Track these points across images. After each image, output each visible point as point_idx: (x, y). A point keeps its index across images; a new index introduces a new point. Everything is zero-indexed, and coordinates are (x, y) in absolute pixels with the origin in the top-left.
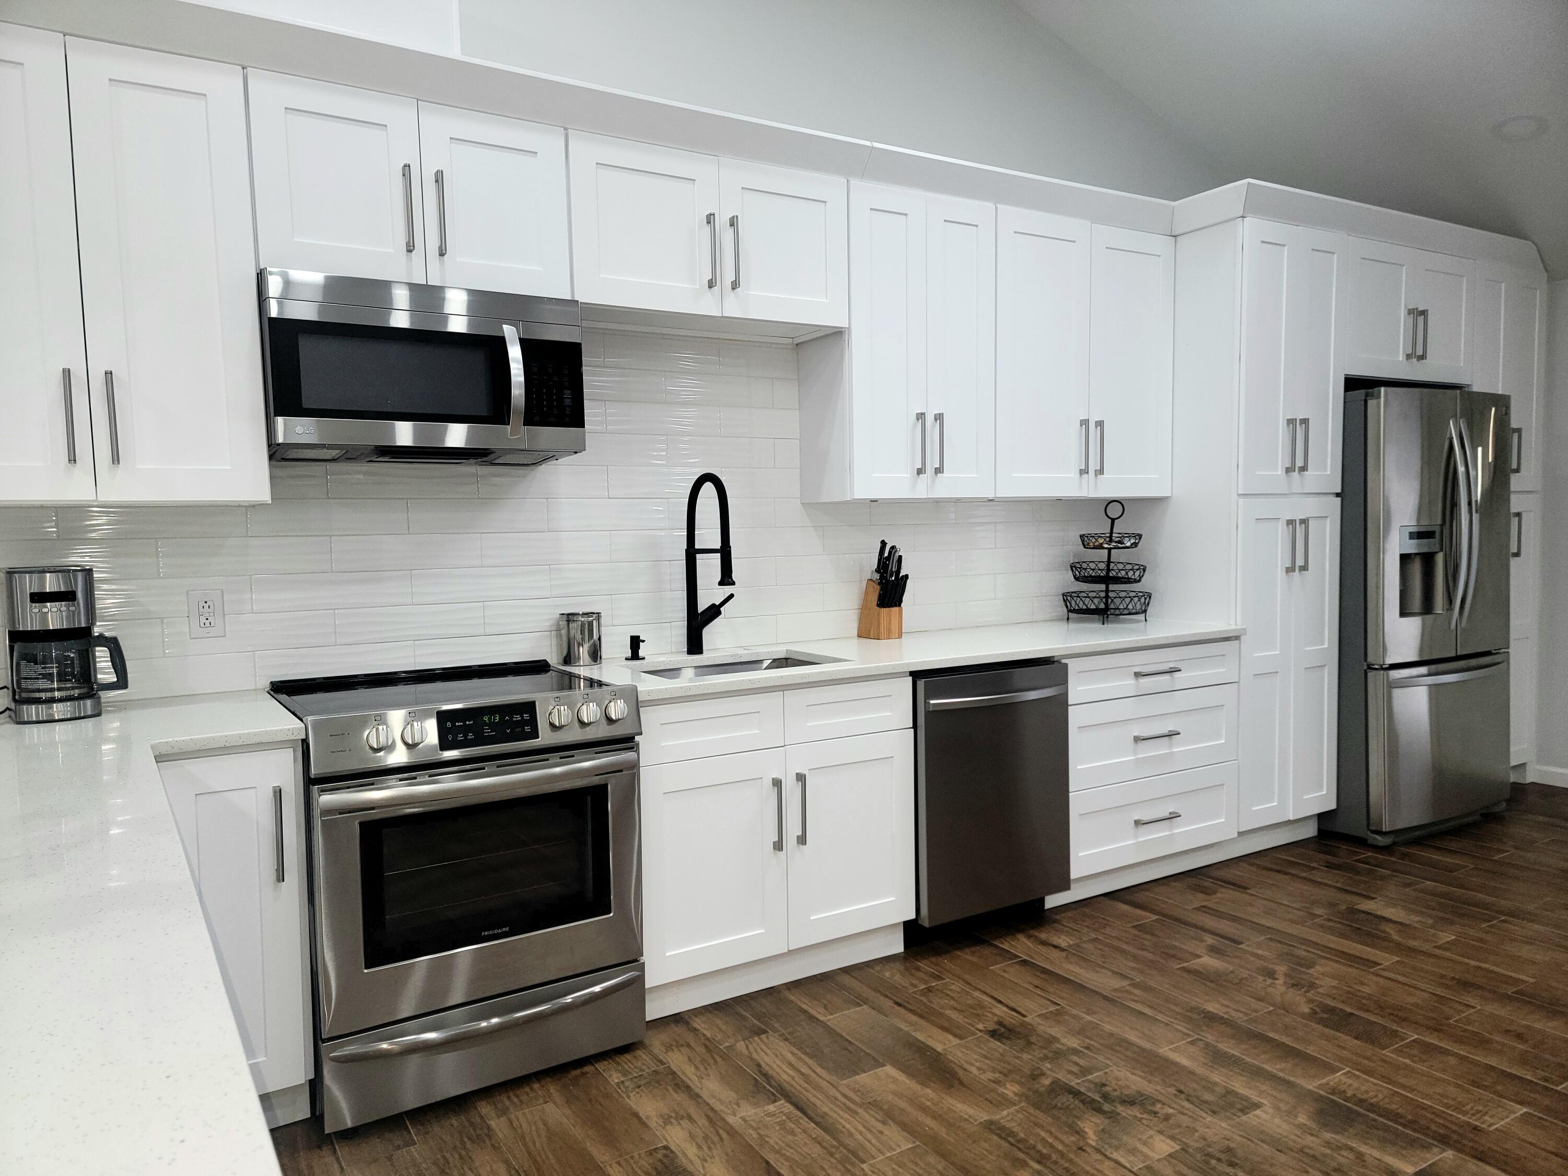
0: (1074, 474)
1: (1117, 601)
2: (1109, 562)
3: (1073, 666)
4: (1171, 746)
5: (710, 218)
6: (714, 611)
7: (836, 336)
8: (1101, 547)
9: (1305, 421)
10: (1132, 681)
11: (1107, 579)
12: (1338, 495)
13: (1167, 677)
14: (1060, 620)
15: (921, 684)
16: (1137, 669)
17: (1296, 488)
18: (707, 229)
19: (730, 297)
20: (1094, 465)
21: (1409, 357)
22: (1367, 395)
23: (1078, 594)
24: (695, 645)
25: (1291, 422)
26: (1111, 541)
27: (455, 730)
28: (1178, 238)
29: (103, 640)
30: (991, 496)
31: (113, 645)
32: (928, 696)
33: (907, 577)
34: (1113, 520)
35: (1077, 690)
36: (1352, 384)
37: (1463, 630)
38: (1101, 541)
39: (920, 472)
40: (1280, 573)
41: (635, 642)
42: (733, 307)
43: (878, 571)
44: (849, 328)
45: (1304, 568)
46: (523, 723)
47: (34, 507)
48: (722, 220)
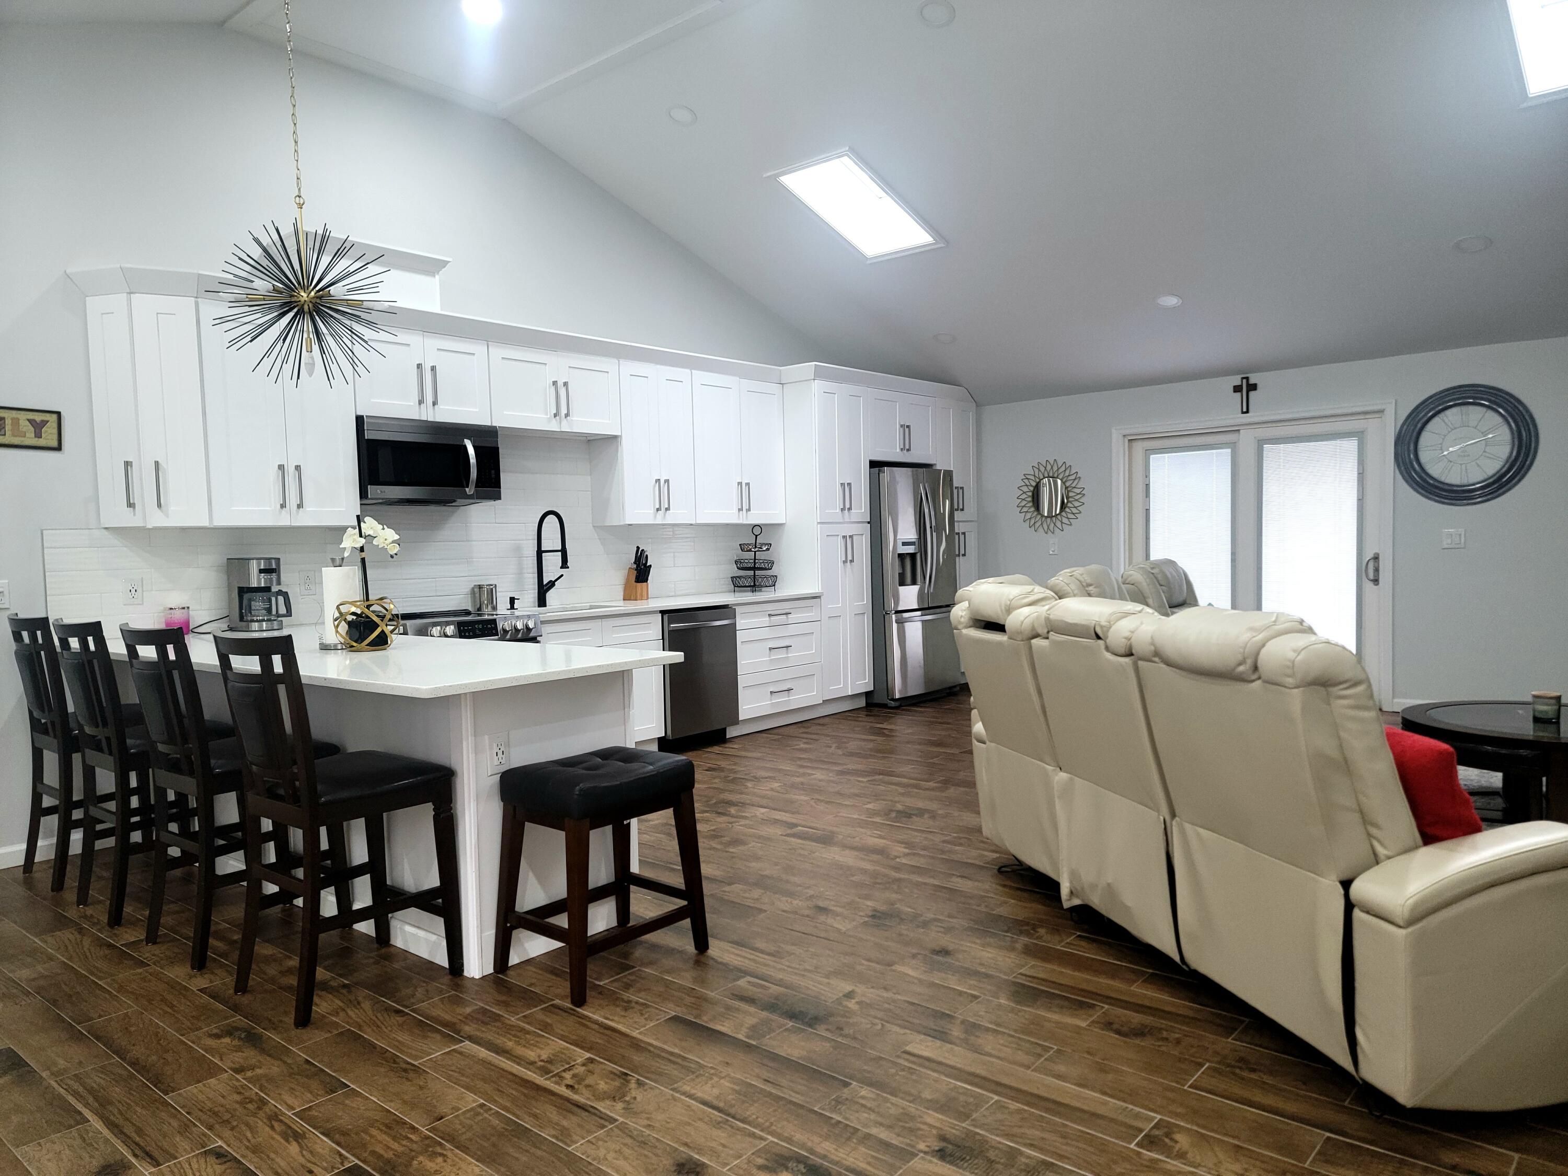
0: (735, 511)
1: (760, 580)
2: (755, 559)
3: (739, 610)
4: (787, 653)
5: (555, 383)
6: (552, 584)
7: (613, 439)
8: (750, 550)
9: (849, 484)
10: (767, 619)
11: (754, 569)
12: (869, 523)
13: (784, 617)
14: (730, 592)
15: (666, 617)
16: (769, 613)
17: (847, 520)
18: (553, 388)
19: (564, 422)
20: (745, 507)
21: (902, 450)
22: (879, 471)
23: (739, 577)
24: (542, 602)
25: (842, 484)
26: (756, 547)
27: (465, 631)
28: (785, 386)
29: (280, 592)
30: (693, 522)
31: (286, 595)
32: (669, 623)
33: (650, 566)
34: (756, 536)
35: (741, 623)
36: (874, 464)
37: (931, 593)
38: (750, 547)
39: (658, 510)
40: (840, 564)
41: (512, 600)
42: (565, 427)
43: (635, 563)
44: (621, 436)
45: (852, 561)
46: (492, 629)
47: (252, 528)
48: (560, 384)
